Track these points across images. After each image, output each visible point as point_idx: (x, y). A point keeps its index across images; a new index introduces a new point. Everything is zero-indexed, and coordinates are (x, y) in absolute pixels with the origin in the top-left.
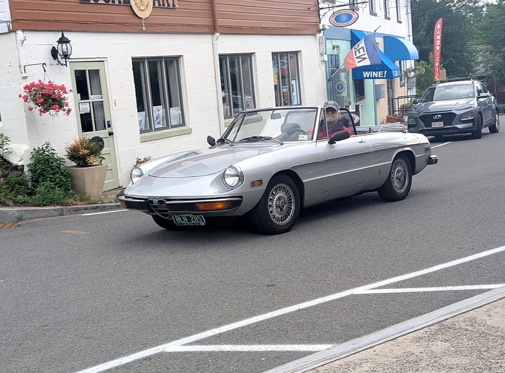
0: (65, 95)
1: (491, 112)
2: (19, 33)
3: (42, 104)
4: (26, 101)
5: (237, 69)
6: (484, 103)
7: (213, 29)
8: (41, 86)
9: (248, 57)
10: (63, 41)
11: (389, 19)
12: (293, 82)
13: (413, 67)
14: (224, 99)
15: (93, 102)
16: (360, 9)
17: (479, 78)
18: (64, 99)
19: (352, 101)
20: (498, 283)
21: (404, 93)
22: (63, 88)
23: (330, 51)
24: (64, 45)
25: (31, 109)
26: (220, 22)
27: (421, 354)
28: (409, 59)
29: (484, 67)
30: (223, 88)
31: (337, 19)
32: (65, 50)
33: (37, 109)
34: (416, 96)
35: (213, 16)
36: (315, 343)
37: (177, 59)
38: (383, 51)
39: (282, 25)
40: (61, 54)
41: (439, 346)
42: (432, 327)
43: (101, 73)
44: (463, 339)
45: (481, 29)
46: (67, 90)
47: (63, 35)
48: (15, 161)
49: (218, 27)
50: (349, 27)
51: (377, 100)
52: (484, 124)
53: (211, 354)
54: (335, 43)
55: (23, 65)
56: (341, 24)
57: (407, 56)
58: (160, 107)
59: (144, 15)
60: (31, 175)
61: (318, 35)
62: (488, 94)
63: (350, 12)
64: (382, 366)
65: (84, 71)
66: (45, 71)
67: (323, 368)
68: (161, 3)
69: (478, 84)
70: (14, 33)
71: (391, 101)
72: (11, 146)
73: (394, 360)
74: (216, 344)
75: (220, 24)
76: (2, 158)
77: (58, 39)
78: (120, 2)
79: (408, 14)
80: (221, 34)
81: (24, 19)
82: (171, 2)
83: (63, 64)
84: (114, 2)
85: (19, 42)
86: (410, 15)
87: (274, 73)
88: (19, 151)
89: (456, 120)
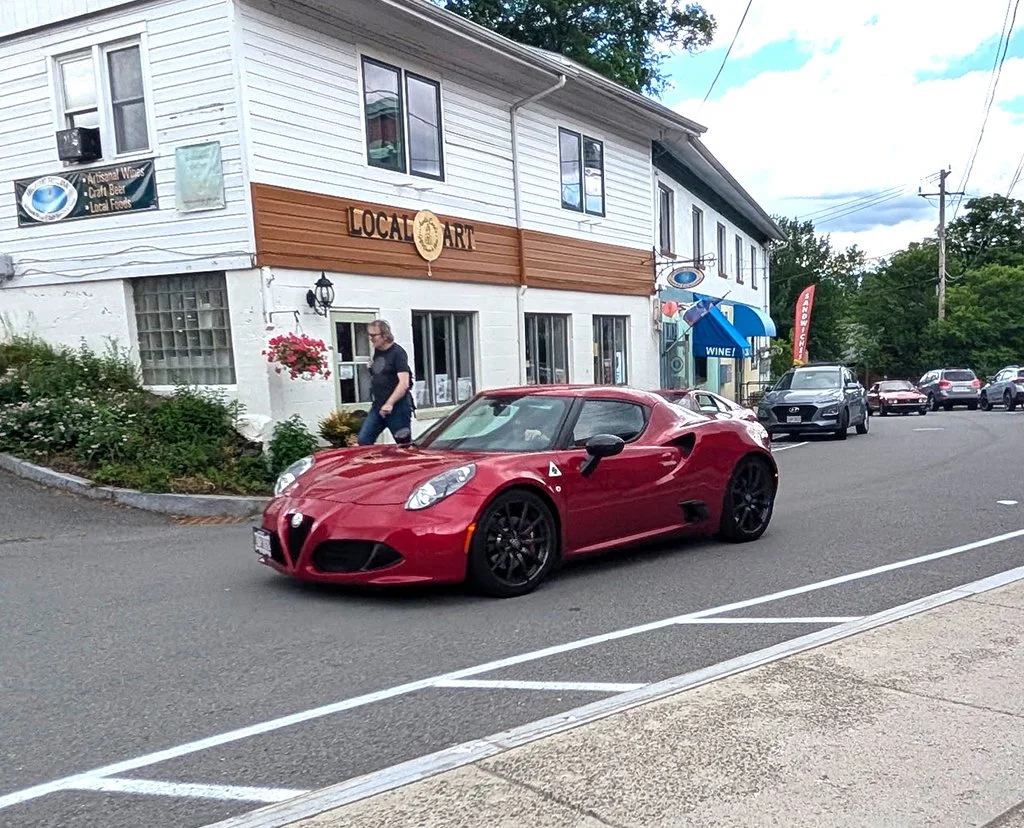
0: (323, 354)
1: (860, 407)
2: (266, 269)
3: (292, 365)
4: (270, 360)
5: (547, 334)
6: (852, 396)
7: (519, 280)
8: (293, 340)
9: (562, 319)
10: (323, 283)
11: (742, 283)
12: (618, 354)
13: (769, 346)
14: (528, 370)
15: (358, 365)
16: (707, 268)
17: (848, 365)
18: (321, 358)
20: (853, 615)
21: (755, 378)
22: (321, 344)
23: (667, 319)
24: (324, 289)
25: (278, 371)
26: (529, 272)
27: (755, 698)
28: (765, 335)
29: (855, 352)
30: (528, 358)
31: (677, 279)
32: (325, 295)
33: (287, 371)
34: (770, 383)
35: (520, 263)
36: (625, 682)
37: (471, 314)
38: (732, 323)
39: (608, 281)
40: (319, 299)
41: (777, 688)
42: (769, 666)
44: (805, 680)
45: (854, 303)
46: (326, 348)
47: (323, 276)
48: (251, 435)
49: (525, 278)
50: (692, 290)
52: (851, 421)
53: (492, 691)
55: (268, 311)
56: (681, 285)
57: (762, 332)
58: (445, 376)
59: (431, 256)
60: (272, 455)
61: (652, 297)
62: (858, 384)
63: (694, 271)
64: (705, 710)
65: (350, 324)
66: (297, 321)
67: (633, 711)
68: (454, 242)
69: (845, 372)
70: (259, 271)
71: (739, 386)
72: (247, 416)
73: (721, 703)
74: (499, 679)
75: (529, 274)
76: (235, 431)
77: (316, 281)
78: (400, 238)
79: (765, 278)
80: (529, 287)
81: (272, 253)
82: (466, 243)
83: (321, 314)
84: (392, 237)
85: (265, 282)
86: (768, 280)
87: (595, 341)
88: (258, 424)
89: (817, 414)
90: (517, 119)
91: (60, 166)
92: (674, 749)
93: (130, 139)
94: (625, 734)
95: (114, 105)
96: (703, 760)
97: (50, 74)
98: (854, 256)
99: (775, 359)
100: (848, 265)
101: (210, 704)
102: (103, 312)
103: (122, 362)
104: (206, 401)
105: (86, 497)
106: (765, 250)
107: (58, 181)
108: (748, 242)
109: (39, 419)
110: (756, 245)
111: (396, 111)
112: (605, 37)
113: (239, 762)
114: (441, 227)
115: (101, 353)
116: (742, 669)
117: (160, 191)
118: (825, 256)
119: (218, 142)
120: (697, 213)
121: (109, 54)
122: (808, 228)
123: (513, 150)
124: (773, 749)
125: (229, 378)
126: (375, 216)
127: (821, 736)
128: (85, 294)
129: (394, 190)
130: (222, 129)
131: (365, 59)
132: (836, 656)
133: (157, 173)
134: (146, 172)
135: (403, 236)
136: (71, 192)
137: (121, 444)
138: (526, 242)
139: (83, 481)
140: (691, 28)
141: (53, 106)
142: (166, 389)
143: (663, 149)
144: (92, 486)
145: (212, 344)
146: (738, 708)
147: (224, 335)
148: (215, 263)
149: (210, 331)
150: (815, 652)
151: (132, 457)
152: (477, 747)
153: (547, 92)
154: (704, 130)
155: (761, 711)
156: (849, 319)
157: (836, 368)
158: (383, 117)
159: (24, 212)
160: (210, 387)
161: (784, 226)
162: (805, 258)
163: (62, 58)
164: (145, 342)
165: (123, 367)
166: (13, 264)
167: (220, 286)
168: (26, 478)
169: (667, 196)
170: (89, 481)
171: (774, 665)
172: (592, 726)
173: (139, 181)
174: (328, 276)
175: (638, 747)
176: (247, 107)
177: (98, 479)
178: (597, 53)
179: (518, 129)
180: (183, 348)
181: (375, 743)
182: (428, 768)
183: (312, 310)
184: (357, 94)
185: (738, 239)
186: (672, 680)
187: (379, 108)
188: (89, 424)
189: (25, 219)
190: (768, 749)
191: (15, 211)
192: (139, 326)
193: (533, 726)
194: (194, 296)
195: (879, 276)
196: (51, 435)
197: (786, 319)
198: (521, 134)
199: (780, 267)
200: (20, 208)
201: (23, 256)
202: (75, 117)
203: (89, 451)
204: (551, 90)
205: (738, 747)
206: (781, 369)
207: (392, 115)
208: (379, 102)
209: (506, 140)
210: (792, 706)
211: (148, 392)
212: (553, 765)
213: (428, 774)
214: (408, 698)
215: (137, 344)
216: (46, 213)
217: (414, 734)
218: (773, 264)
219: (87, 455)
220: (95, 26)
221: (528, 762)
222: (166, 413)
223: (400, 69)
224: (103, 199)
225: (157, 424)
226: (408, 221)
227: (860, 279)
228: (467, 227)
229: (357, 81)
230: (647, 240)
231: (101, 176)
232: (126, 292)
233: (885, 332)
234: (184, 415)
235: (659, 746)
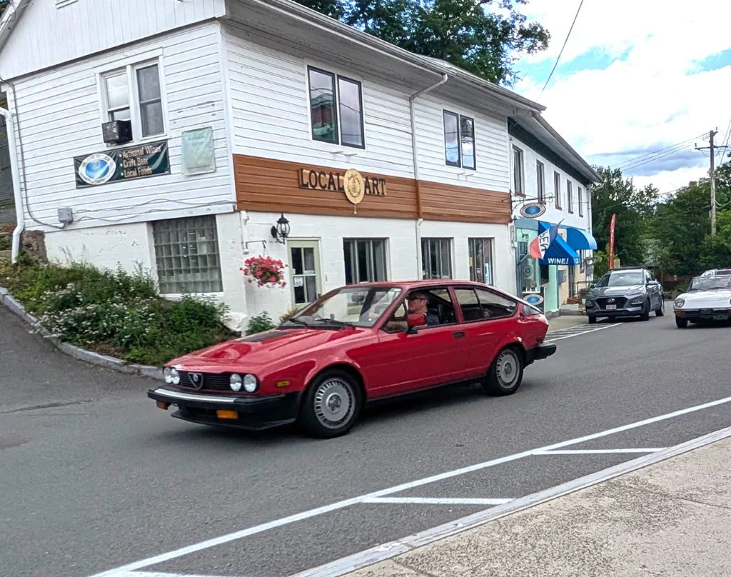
0: (282, 270)
1: (657, 298)
2: (243, 212)
3: (260, 277)
4: (245, 274)
5: (437, 252)
6: (652, 290)
7: (417, 215)
8: (260, 261)
9: (447, 241)
10: (282, 221)
11: (572, 213)
12: (487, 265)
13: (592, 256)
15: (306, 277)
16: (547, 203)
17: (649, 268)
18: (280, 273)
19: (538, 284)
20: (659, 447)
21: (583, 279)
22: (280, 263)
23: (520, 239)
24: (283, 225)
25: (250, 281)
26: (423, 209)
27: (591, 508)
28: (589, 249)
29: (653, 259)
30: (424, 269)
31: (527, 211)
32: (284, 230)
33: (256, 282)
34: (594, 282)
35: (418, 204)
36: (497, 498)
37: (384, 240)
38: (566, 241)
39: (479, 214)
40: (280, 232)
41: (606, 501)
42: (600, 485)
43: (315, 251)
44: (627, 495)
45: (652, 225)
46: (284, 265)
47: (282, 216)
48: (233, 327)
49: (421, 214)
50: (538, 219)
51: (559, 284)
52: (651, 307)
53: (403, 505)
54: (525, 232)
55: (245, 241)
56: (530, 216)
57: (587, 247)
59: (356, 201)
61: (509, 225)
62: (656, 281)
63: (539, 205)
64: (555, 518)
65: (300, 249)
66: (265, 247)
67: (504, 519)
68: (372, 191)
69: (647, 273)
70: (238, 214)
71: (572, 285)
72: (231, 314)
73: (567, 513)
74: (408, 497)
75: (424, 211)
76: (222, 324)
77: (278, 220)
78: (335, 188)
79: (588, 209)
80: (424, 220)
81: (248, 201)
82: (380, 191)
83: (281, 242)
84: (329, 188)
85: (243, 221)
86: (590, 210)
87: (470, 256)
88: (237, 319)
89: (627, 303)
90: (415, 105)
91: (104, 147)
92: (534, 547)
93: (152, 127)
94: (498, 536)
95: (141, 105)
96: (555, 555)
97: (98, 84)
98: (651, 192)
99: (596, 266)
100: (647, 198)
101: (206, 517)
102: (133, 245)
103: (146, 278)
104: (203, 304)
105: (120, 372)
106: (588, 189)
107: (103, 156)
108: (576, 184)
109: (89, 319)
110: (582, 186)
111: (332, 102)
112: (474, 48)
113: (226, 559)
114: (362, 180)
115: (131, 273)
116: (580, 487)
117: (172, 161)
118: (630, 192)
119: (211, 127)
120: (540, 166)
121: (138, 70)
122: (618, 174)
123: (412, 126)
124: (605, 546)
125: (218, 288)
126: (318, 174)
127: (639, 536)
128: (121, 232)
129: (331, 156)
130: (214, 118)
131: (310, 68)
132: (648, 477)
133: (169, 150)
134: (162, 149)
135: (337, 187)
136: (111, 164)
137: (144, 335)
138: (421, 189)
139: (118, 361)
140: (533, 39)
141: (100, 107)
142: (175, 296)
143: (515, 122)
144: (125, 364)
145: (206, 265)
146: (579, 516)
147: (215, 258)
148: (209, 209)
149: (205, 256)
150: (632, 475)
151: (152, 344)
152: (393, 547)
153: (434, 86)
154: (544, 108)
155: (595, 518)
156: (648, 235)
157: (641, 271)
158: (323, 107)
159: (80, 178)
160: (205, 294)
161: (601, 173)
162: (616, 194)
163: (105, 75)
164: (161, 265)
165: (146, 282)
166: (72, 214)
167: (212, 225)
168: (80, 360)
169: (519, 154)
170: (122, 361)
171: (604, 484)
172: (475, 530)
173: (158, 154)
174: (286, 216)
175: (508, 545)
176: (231, 103)
177: (128, 359)
178: (468, 58)
179: (416, 112)
180: (187, 268)
181: (321, 544)
182: (358, 562)
183: (275, 239)
184: (305, 91)
185: (569, 183)
186: (532, 496)
187: (320, 100)
188: (123, 321)
189: (81, 183)
190: (602, 546)
191: (74, 178)
192: (157, 254)
193: (433, 530)
194: (194, 232)
195: (668, 205)
196: (97, 330)
197: (604, 237)
198: (417, 116)
199: (599, 202)
200: (77, 176)
201: (80, 208)
202: (115, 113)
203: (123, 340)
204: (438, 85)
205: (581, 545)
206: (601, 272)
207: (329, 105)
208: (320, 97)
209: (408, 120)
210: (617, 514)
211: (163, 299)
212: (448, 559)
213: (358, 567)
214: (344, 511)
215: (155, 266)
216: (95, 179)
217: (348, 537)
218: (593, 199)
219: (122, 343)
220: (128, 52)
221: (429, 557)
222: (175, 313)
223: (334, 74)
224: (133, 168)
225: (169, 320)
226: (340, 177)
227: (655, 208)
228: (381, 180)
229: (305, 83)
230: (505, 185)
231: (132, 152)
232: (148, 230)
233: (674, 244)
234: (187, 314)
235: (523, 545)
